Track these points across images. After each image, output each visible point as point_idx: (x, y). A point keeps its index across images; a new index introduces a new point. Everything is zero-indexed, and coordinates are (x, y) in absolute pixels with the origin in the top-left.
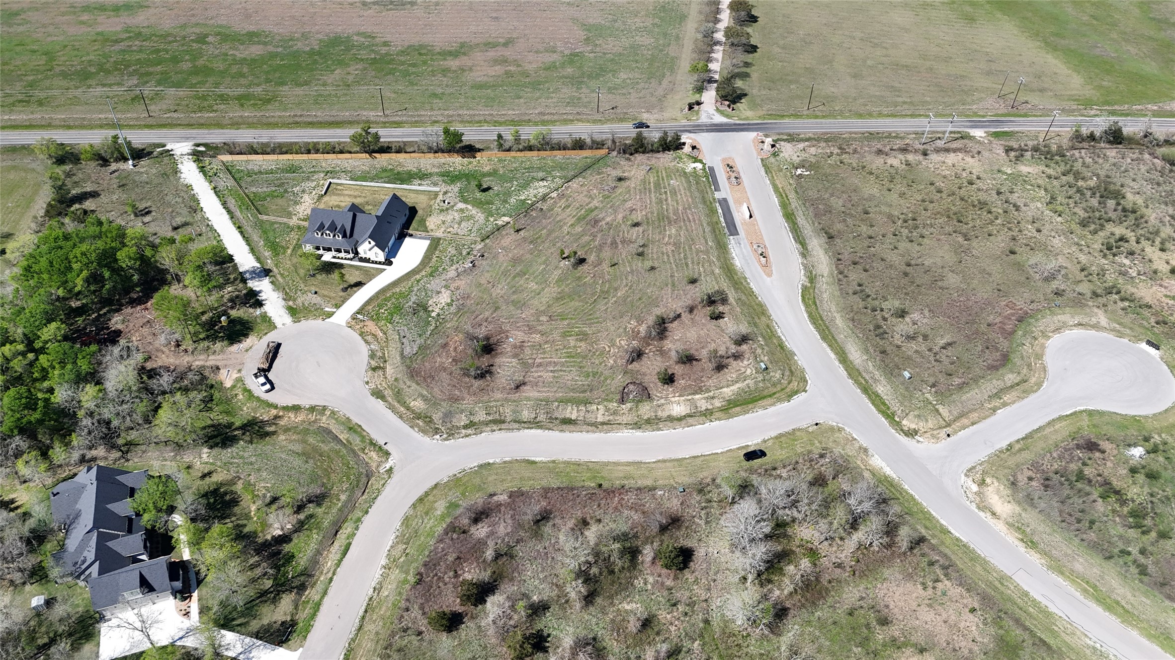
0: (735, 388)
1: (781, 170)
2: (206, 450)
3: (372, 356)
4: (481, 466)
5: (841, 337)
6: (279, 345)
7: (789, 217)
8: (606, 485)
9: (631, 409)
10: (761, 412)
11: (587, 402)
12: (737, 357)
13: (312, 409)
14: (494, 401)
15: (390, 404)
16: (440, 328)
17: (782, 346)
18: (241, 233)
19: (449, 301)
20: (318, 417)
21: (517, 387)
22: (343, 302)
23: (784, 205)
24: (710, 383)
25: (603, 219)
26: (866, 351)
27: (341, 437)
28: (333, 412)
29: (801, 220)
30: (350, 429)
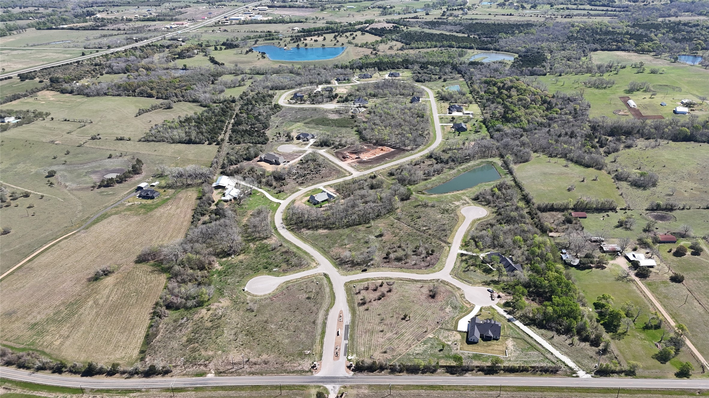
7: (323, 333)
23: (322, 338)
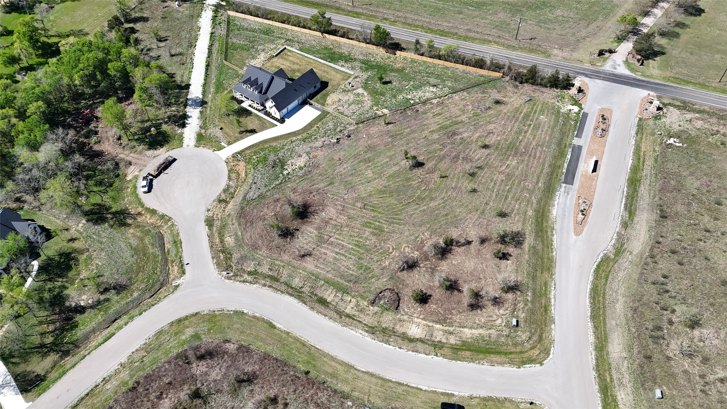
0: (476, 332)
1: (653, 134)
2: (84, 221)
3: (225, 191)
4: (236, 312)
5: (611, 323)
6: (175, 160)
7: (634, 183)
8: (312, 375)
9: (376, 313)
10: (486, 367)
11: (345, 291)
12: (496, 301)
13: (163, 216)
14: (280, 261)
15: (212, 233)
16: (282, 185)
17: (546, 309)
18: (207, 70)
19: (302, 165)
20: (163, 224)
21: (303, 256)
22: (235, 141)
23: (636, 169)
24: (457, 318)
25: (461, 134)
26: (630, 349)
27: (167, 246)
28: (173, 225)
29: (644, 190)
30: (175, 242)
